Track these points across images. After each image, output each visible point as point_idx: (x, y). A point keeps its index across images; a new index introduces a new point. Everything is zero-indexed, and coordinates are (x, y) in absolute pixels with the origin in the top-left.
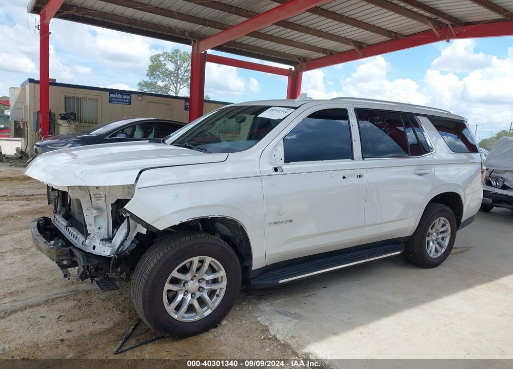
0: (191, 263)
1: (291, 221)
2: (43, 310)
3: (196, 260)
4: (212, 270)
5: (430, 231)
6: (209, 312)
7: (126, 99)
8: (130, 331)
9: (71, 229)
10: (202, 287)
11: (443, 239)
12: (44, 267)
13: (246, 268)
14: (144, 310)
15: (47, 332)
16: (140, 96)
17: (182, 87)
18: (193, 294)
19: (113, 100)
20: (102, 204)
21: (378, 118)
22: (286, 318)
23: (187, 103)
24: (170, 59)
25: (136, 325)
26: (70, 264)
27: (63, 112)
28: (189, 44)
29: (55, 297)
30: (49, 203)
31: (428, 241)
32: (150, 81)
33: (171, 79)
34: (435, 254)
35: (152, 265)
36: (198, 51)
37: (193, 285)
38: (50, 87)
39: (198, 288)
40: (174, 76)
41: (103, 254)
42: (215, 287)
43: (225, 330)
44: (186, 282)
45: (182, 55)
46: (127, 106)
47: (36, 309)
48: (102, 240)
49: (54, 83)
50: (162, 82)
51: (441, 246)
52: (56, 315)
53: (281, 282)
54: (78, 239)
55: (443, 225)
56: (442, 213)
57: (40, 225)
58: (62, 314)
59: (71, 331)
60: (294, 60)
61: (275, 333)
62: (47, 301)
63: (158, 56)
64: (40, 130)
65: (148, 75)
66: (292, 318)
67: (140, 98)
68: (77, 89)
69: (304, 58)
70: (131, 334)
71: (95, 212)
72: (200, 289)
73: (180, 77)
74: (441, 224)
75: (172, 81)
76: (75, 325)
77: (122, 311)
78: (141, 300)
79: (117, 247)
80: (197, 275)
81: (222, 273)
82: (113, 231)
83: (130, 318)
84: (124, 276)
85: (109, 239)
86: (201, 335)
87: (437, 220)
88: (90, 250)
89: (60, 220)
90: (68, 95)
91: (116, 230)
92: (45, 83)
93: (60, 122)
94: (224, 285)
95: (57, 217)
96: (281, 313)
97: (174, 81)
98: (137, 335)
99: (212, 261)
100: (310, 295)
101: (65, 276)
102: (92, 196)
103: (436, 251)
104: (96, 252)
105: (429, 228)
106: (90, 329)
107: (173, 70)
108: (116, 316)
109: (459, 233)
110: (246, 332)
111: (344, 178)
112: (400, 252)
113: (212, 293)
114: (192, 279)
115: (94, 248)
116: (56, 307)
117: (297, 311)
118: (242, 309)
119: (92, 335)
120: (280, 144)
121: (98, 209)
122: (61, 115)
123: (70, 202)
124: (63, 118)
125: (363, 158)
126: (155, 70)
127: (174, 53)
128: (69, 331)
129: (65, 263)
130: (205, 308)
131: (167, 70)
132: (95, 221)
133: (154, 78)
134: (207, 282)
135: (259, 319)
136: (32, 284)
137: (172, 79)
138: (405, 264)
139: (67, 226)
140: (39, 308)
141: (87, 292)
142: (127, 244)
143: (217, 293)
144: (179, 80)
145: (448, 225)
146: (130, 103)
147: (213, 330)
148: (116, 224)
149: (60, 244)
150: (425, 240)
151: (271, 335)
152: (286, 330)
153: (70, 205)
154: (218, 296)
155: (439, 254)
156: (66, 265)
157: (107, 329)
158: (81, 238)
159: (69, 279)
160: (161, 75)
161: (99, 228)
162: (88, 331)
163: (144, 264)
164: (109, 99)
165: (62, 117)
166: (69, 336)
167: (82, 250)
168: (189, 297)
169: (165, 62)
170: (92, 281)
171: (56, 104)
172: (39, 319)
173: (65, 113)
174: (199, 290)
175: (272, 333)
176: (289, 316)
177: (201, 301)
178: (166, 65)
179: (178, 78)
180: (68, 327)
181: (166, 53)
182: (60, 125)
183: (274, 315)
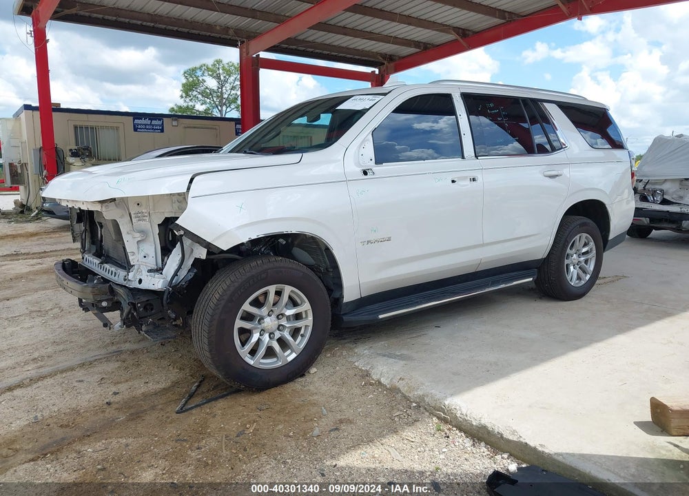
0: (266, 294)
1: (389, 239)
2: (79, 374)
3: (272, 289)
4: (293, 302)
5: (568, 251)
6: (294, 356)
7: (156, 125)
8: (194, 388)
9: (107, 266)
10: (282, 325)
11: (586, 262)
12: (73, 328)
13: (337, 301)
14: (211, 354)
15: (88, 397)
16: (176, 120)
17: (228, 109)
18: (271, 335)
19: (139, 127)
20: (145, 225)
21: (492, 105)
22: (391, 360)
23: (239, 126)
24: (210, 73)
25: (200, 382)
26: (110, 305)
27: (74, 147)
28: (236, 46)
29: (92, 359)
30: (74, 241)
31: (567, 265)
32: (185, 105)
33: (213, 100)
34: (577, 282)
35: (217, 296)
36: (247, 54)
37: (270, 322)
38: (53, 113)
39: (277, 326)
40: (218, 97)
41: (152, 288)
42: (298, 324)
43: (315, 379)
44: (262, 318)
45: (226, 66)
46: (158, 135)
47: (69, 373)
48: (150, 271)
49: (58, 109)
50: (202, 104)
51: (585, 272)
52: (97, 377)
53: (381, 317)
54: (117, 276)
55: (585, 245)
56: (583, 228)
57: (67, 266)
58: (104, 376)
59: (118, 393)
60: (377, 60)
61: (378, 376)
62: (83, 364)
63: (194, 70)
64: (45, 172)
65: (182, 97)
66: (399, 359)
67: (175, 123)
68: (90, 115)
69: (390, 56)
70: (195, 391)
71: (138, 236)
72: (280, 328)
73: (226, 96)
74: (583, 244)
75: (215, 102)
76: (123, 387)
77: (180, 369)
78: (206, 341)
79: (169, 279)
80: (275, 309)
81: (306, 307)
82: (163, 260)
83: (191, 376)
84: (180, 322)
85: (159, 270)
86: (285, 386)
87: (578, 237)
88: (135, 285)
89: (91, 259)
90: (78, 124)
91: (166, 258)
92: (46, 109)
93: (71, 160)
94: (309, 321)
95: (86, 256)
96: (384, 356)
97: (217, 103)
98: (203, 392)
99: (292, 291)
100: (420, 336)
101: (105, 325)
102: (133, 216)
103: (579, 278)
104: (143, 286)
105: (567, 246)
106: (143, 390)
107: (216, 88)
108: (174, 375)
109: (607, 255)
110: (342, 379)
111: (453, 181)
112: (531, 279)
113: (295, 332)
114: (269, 315)
115: (140, 281)
116: (96, 369)
117: (404, 352)
118: (334, 355)
119: (145, 396)
120: (368, 140)
121: (142, 232)
122: (71, 150)
123: (102, 236)
124: (75, 154)
125: (476, 157)
126: (191, 90)
127: (214, 65)
128: (115, 394)
129: (104, 304)
130: (289, 351)
131: (207, 88)
132: (138, 248)
133: (191, 100)
134: (288, 318)
135: (356, 364)
136: (61, 347)
137: (215, 99)
138: (540, 298)
139: (101, 263)
140: (74, 372)
141: (133, 352)
142: (183, 273)
143: (302, 332)
144: (224, 100)
145: (592, 244)
146: (162, 131)
147: (300, 379)
148: (166, 251)
149: (95, 282)
150: (564, 263)
151: (373, 379)
152: (392, 372)
153: (101, 241)
154: (302, 336)
155: (583, 282)
156: (105, 307)
157: (164, 389)
158: (122, 273)
159: (110, 329)
160: (200, 96)
161: (145, 257)
162: (139, 392)
163: (206, 297)
164: (134, 126)
165: (72, 153)
166: (117, 398)
167: (125, 286)
168: (266, 338)
169: (204, 78)
170: (139, 333)
171: (64, 138)
172: (76, 384)
173: (76, 148)
174: (278, 329)
175: (374, 377)
176: (395, 358)
177: (283, 343)
178: (205, 82)
179: (223, 98)
180: (114, 389)
181: (204, 65)
182: (71, 164)
183: (375, 358)
